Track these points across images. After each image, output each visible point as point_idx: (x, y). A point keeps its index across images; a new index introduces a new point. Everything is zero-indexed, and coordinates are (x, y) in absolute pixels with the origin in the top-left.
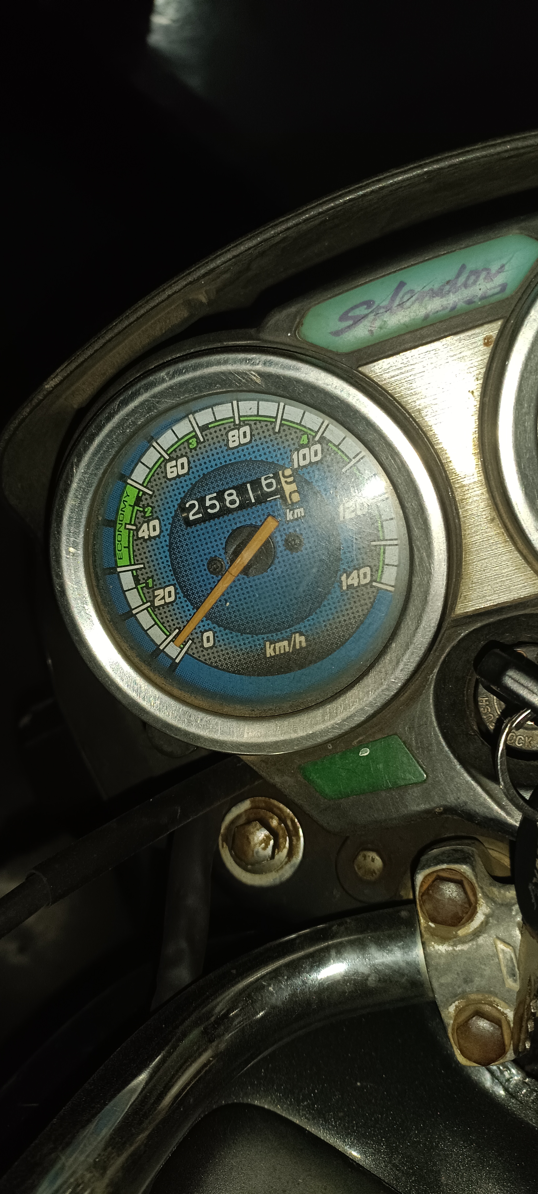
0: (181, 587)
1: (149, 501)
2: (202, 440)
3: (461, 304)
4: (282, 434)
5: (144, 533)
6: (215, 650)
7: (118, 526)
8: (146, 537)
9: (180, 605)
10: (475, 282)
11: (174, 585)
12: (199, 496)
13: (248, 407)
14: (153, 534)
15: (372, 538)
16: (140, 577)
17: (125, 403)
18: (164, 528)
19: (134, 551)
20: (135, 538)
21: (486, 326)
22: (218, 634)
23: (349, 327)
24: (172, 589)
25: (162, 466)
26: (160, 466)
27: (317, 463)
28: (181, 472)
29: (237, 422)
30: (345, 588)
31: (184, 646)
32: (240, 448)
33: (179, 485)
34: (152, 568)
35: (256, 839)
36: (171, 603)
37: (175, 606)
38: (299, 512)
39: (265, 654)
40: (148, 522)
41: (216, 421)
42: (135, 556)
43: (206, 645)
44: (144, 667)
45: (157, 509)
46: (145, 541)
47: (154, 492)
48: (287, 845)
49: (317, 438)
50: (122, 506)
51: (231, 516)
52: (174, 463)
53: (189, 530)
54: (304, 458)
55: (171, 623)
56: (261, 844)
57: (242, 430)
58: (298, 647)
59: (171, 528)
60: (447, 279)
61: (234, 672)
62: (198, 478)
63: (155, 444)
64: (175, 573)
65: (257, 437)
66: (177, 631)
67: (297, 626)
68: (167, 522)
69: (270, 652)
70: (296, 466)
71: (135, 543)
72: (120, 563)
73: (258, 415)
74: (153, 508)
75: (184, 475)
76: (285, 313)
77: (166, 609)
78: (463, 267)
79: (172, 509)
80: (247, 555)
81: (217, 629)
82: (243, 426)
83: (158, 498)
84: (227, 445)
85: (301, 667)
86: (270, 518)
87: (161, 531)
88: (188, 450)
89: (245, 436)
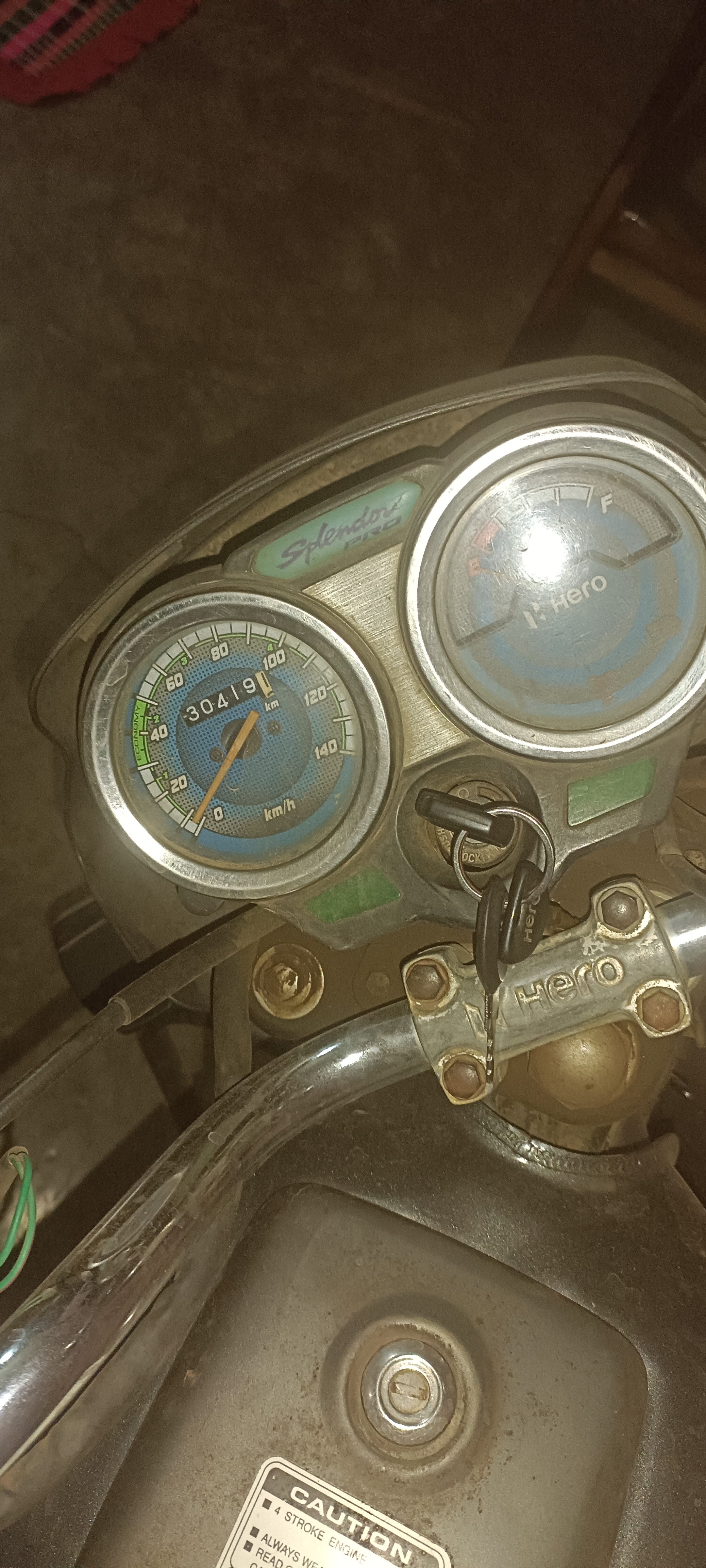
0: (191, 775)
1: (156, 711)
2: (191, 658)
3: (370, 535)
4: (253, 645)
5: (155, 736)
6: (225, 822)
7: (134, 734)
8: (158, 740)
9: (192, 790)
10: (377, 518)
11: (185, 774)
12: (194, 701)
13: (223, 628)
14: (163, 736)
15: (332, 717)
16: (158, 772)
17: (129, 640)
18: (171, 731)
19: (149, 752)
20: (149, 741)
21: (391, 549)
22: (226, 808)
23: (290, 562)
24: (184, 777)
25: (163, 682)
26: (161, 683)
27: (282, 664)
28: (178, 685)
29: (217, 641)
30: (318, 758)
31: (200, 821)
32: (222, 660)
33: (178, 695)
34: (166, 764)
35: (283, 977)
36: (185, 789)
37: (189, 791)
38: (275, 703)
39: (264, 818)
40: (158, 728)
41: (200, 642)
42: (150, 756)
43: (217, 818)
44: (170, 843)
45: (163, 716)
46: (158, 742)
47: (158, 703)
48: (310, 979)
49: (280, 646)
50: (135, 717)
51: (222, 714)
52: (171, 678)
53: (191, 729)
54: (272, 662)
55: (187, 805)
56: (287, 981)
57: (221, 646)
58: (289, 809)
59: (177, 729)
60: (356, 519)
61: (242, 837)
62: (192, 688)
63: (154, 666)
64: (185, 765)
65: (234, 650)
66: (193, 810)
67: (287, 794)
68: (172, 726)
69: (268, 817)
70: (267, 669)
71: (149, 745)
72: (139, 763)
73: (232, 633)
74: (160, 716)
75: (180, 687)
76: (240, 555)
77: (181, 794)
78: (367, 508)
79: (176, 715)
80: (238, 744)
81: (224, 804)
82: (221, 643)
83: (163, 707)
84: (211, 659)
85: (293, 824)
86: (252, 712)
87: (169, 733)
88: (181, 667)
89: (224, 651)
